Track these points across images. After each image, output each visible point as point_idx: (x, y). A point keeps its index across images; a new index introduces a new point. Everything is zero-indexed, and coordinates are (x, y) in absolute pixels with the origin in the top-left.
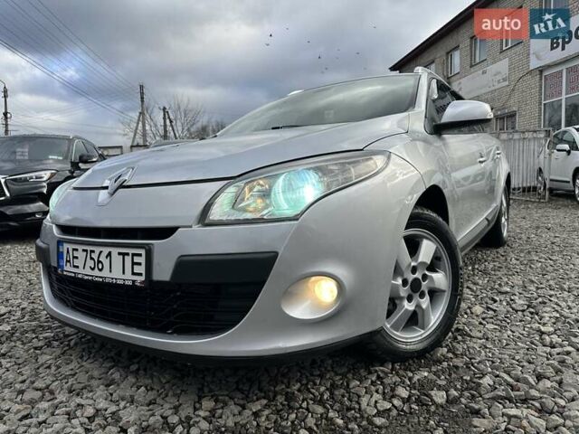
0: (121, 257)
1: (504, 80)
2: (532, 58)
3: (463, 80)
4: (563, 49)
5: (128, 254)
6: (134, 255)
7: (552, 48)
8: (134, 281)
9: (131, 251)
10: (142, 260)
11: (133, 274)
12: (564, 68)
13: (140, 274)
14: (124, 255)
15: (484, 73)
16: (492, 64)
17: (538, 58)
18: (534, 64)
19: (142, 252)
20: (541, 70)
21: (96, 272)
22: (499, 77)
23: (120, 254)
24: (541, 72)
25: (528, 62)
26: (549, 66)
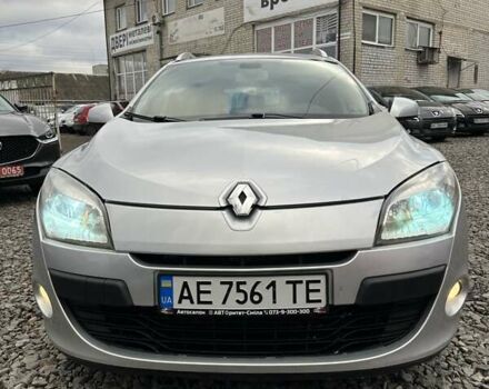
0: (291, 286)
1: (221, 28)
2: (246, 11)
3: (180, 22)
4: (272, 8)
5: (301, 282)
6: (308, 282)
7: (263, 6)
8: (311, 310)
9: (305, 278)
10: (322, 286)
11: (308, 301)
12: (272, 25)
13: (319, 301)
14: (294, 283)
15: (201, 17)
16: (209, 9)
17: (251, 12)
18: (248, 18)
19: (322, 278)
20: (254, 24)
21: (249, 306)
22: (215, 25)
23: (288, 282)
24: (254, 26)
25: (242, 15)
26: (261, 22)
